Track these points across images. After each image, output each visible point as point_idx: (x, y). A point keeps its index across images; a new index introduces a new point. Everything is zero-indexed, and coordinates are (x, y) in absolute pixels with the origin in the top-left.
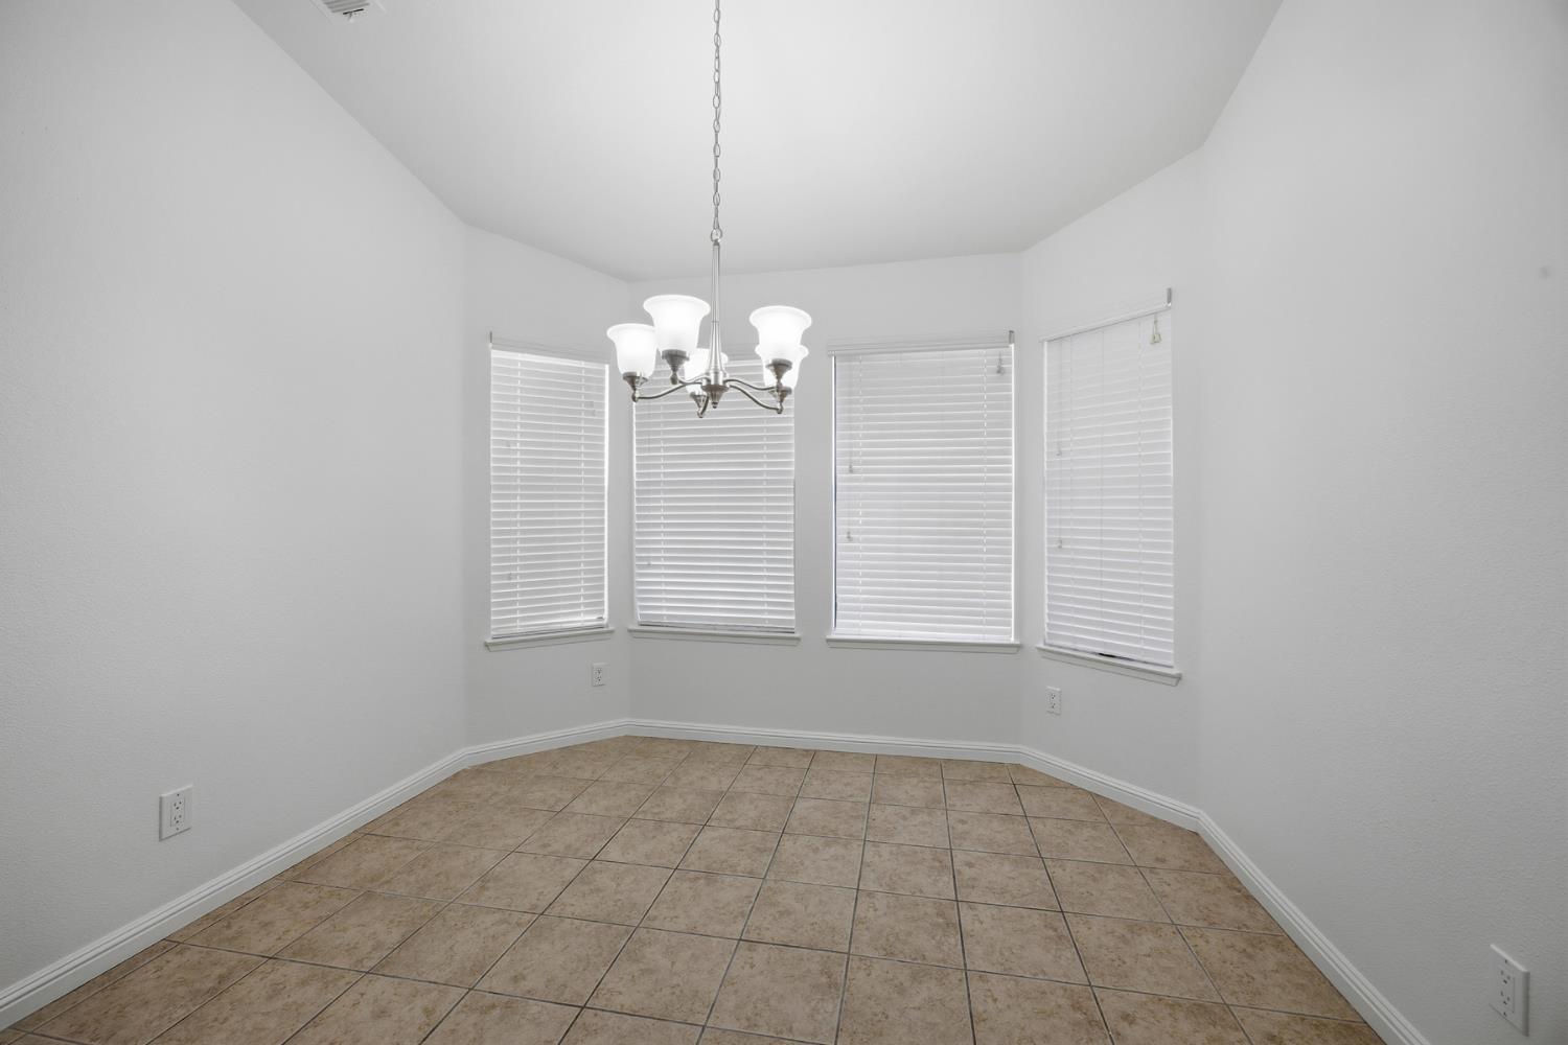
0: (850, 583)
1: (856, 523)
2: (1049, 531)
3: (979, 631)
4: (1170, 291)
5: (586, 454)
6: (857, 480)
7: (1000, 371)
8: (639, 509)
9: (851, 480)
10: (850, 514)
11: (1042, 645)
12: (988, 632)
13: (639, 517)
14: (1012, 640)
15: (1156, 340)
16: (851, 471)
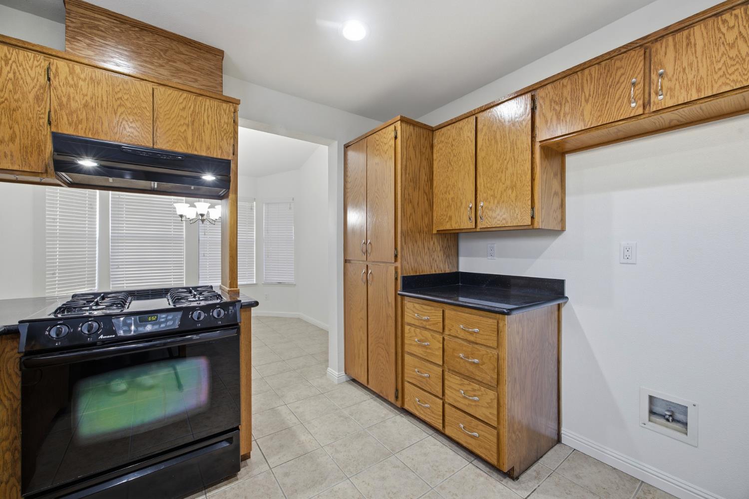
0: (203, 272)
1: (206, 251)
2: (265, 253)
3: (245, 281)
4: (293, 198)
5: (89, 228)
6: (207, 237)
7: (251, 209)
8: (112, 252)
9: (204, 237)
10: (204, 248)
11: (263, 283)
12: (248, 281)
13: (112, 256)
14: (255, 282)
15: (290, 208)
16: (205, 235)
